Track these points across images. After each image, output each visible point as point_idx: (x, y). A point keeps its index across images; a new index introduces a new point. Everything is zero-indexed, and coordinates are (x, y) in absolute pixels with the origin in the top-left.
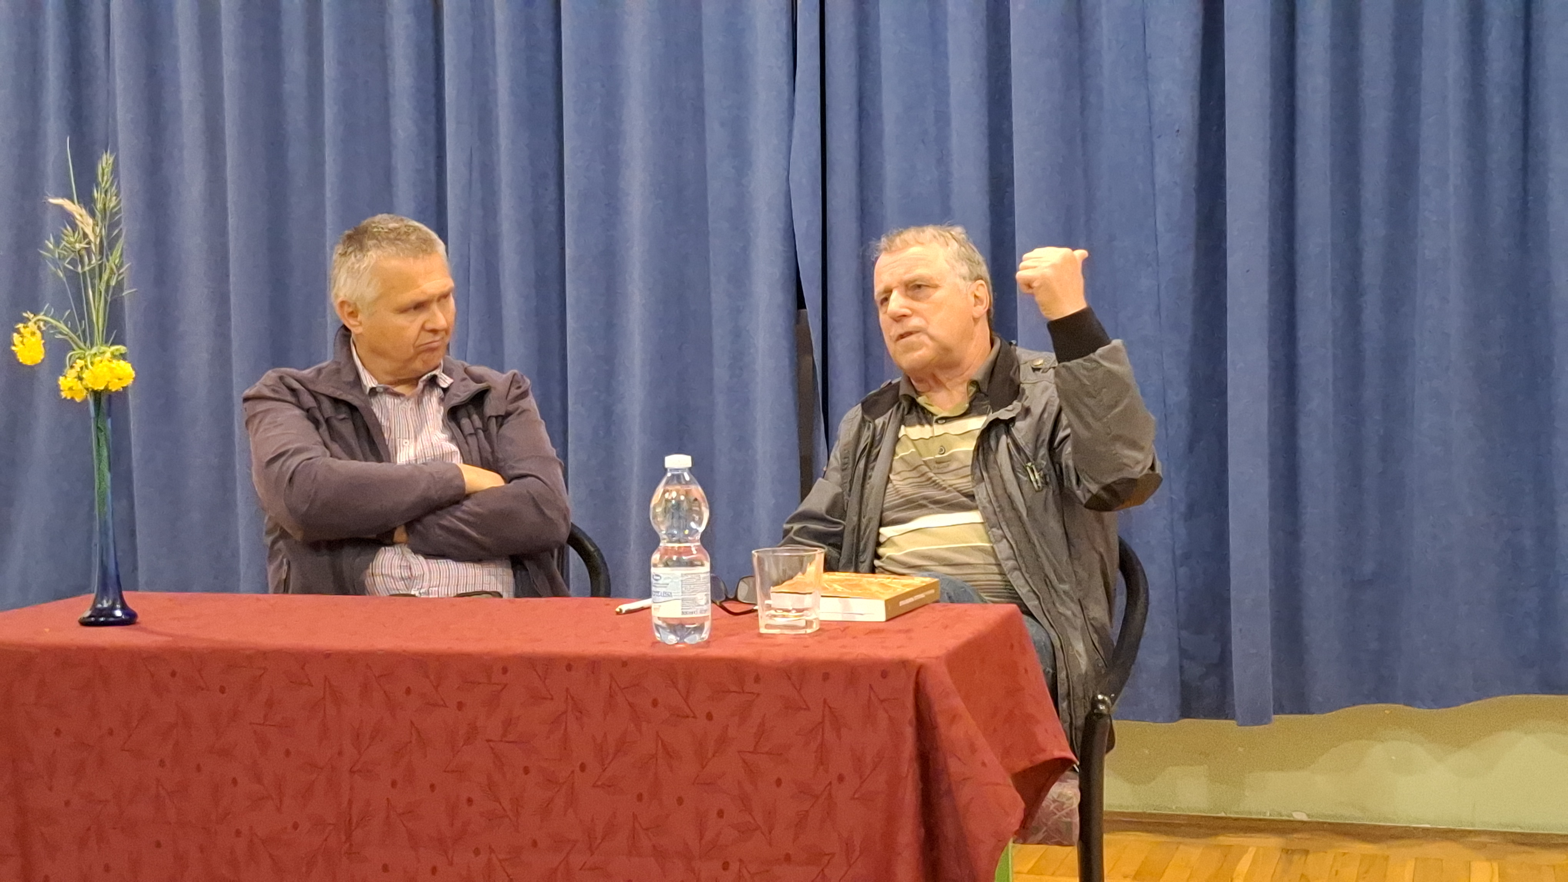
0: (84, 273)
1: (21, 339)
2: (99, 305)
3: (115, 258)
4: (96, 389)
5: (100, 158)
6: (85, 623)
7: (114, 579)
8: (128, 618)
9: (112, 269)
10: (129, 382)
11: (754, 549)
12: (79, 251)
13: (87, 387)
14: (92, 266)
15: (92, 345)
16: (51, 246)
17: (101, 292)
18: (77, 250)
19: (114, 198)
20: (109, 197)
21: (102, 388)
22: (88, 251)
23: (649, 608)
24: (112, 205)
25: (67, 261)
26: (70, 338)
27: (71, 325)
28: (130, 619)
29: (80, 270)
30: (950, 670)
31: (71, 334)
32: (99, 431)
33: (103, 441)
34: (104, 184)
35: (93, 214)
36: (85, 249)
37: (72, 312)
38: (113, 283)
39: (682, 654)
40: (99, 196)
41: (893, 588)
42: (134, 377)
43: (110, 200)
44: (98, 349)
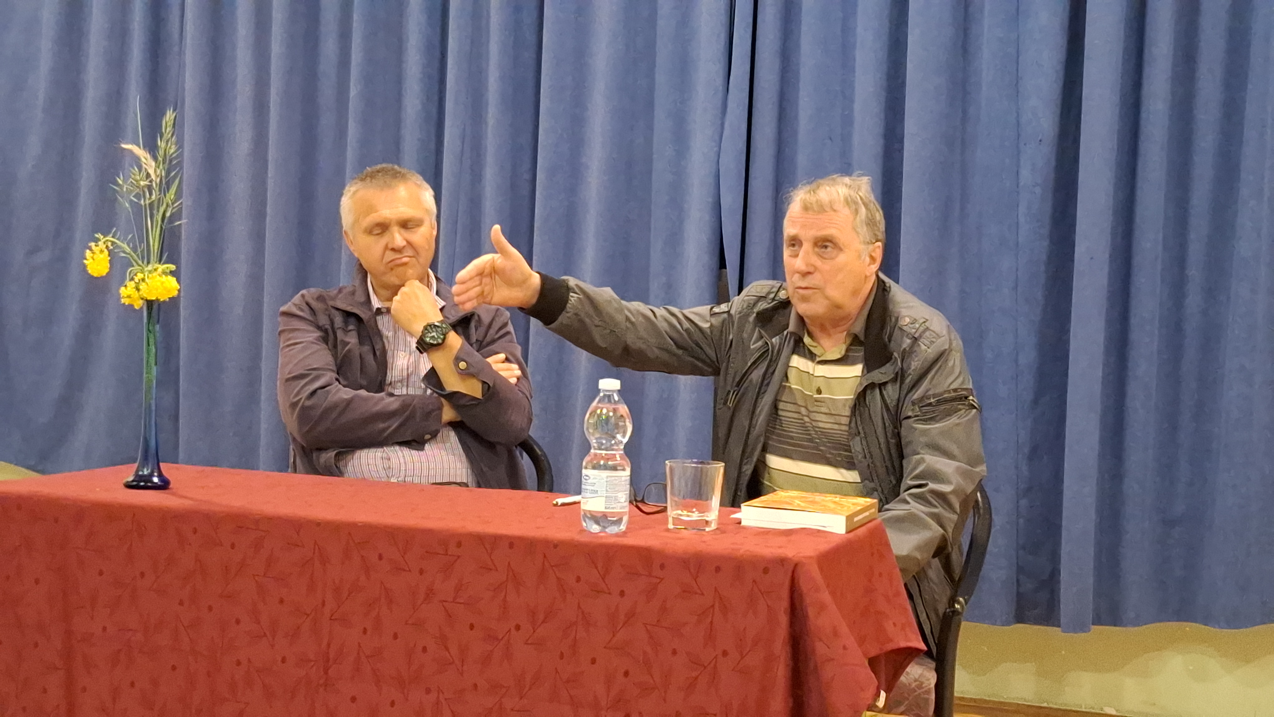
0: (145, 205)
1: (92, 255)
2: (156, 232)
3: (171, 195)
4: (148, 298)
5: (164, 114)
6: (129, 486)
7: (154, 453)
8: (163, 484)
9: (168, 203)
10: (175, 293)
11: (667, 460)
12: (143, 187)
13: (142, 296)
14: (152, 200)
15: (148, 263)
16: (121, 182)
17: (158, 221)
18: (141, 186)
19: (173, 146)
20: (169, 145)
21: (154, 298)
22: (150, 188)
23: (579, 503)
24: (172, 151)
25: (133, 194)
26: (131, 256)
27: (133, 245)
28: (164, 485)
29: (142, 202)
30: (821, 569)
31: (133, 254)
32: (149, 334)
33: (152, 341)
34: (167, 135)
35: (155, 158)
36: (148, 185)
37: (134, 236)
38: (168, 214)
39: (604, 541)
40: (161, 144)
41: (845, 506)
42: (179, 291)
43: (170, 148)
44: (153, 266)
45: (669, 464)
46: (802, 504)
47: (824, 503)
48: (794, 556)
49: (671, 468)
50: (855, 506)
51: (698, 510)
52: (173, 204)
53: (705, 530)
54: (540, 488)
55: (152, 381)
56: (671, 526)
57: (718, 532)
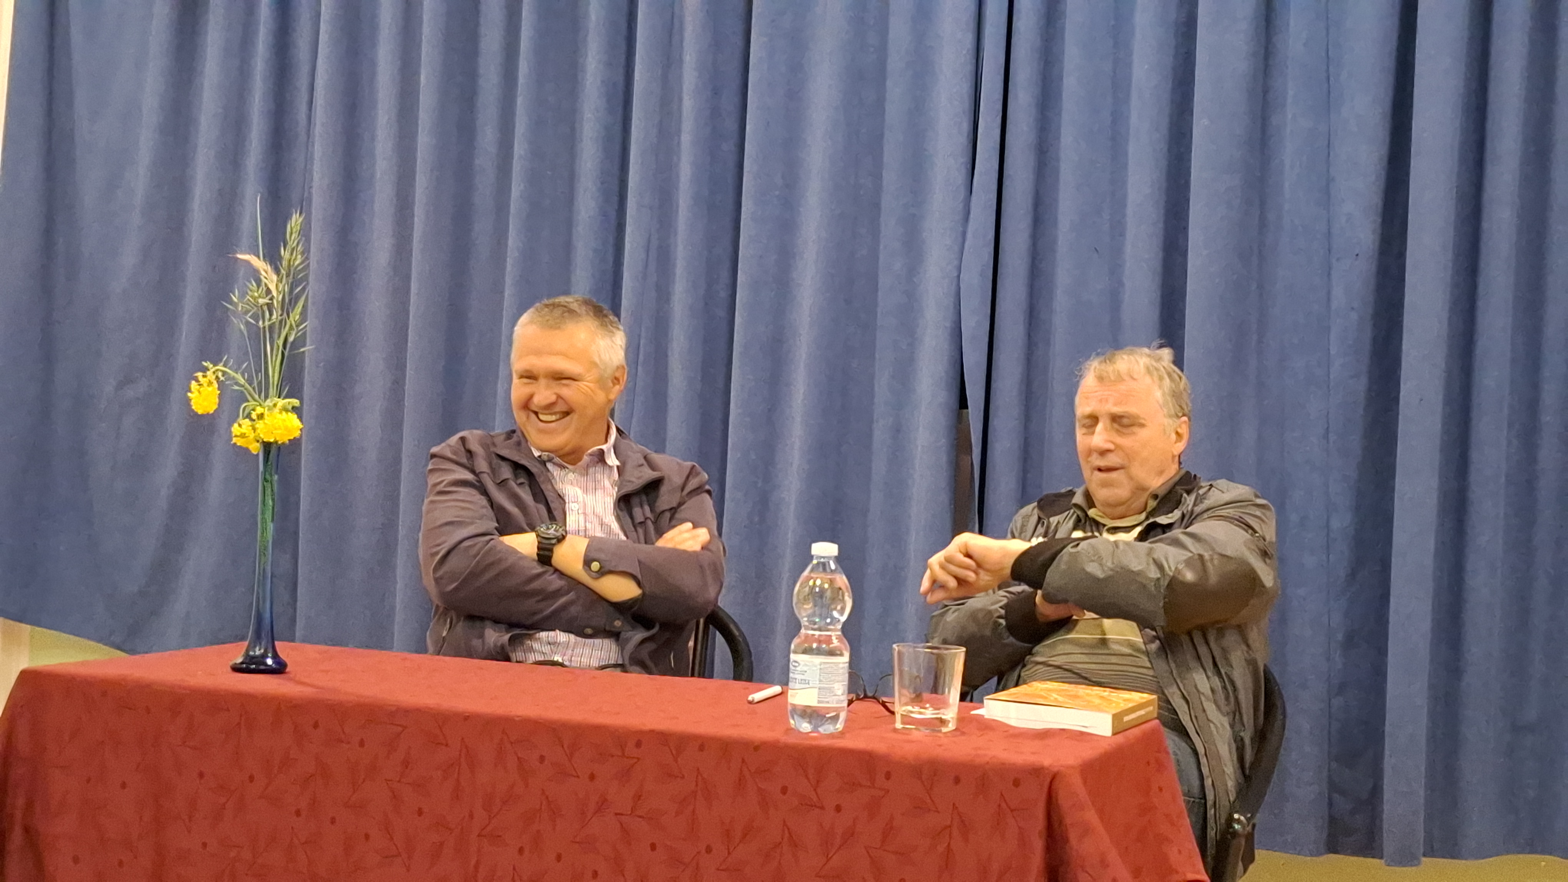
0: (264, 328)
1: (198, 387)
2: (276, 359)
3: (295, 315)
4: (265, 440)
5: (288, 217)
6: (237, 669)
7: (269, 628)
8: (278, 667)
9: (291, 325)
10: (297, 434)
11: (895, 643)
12: (261, 306)
13: (258, 439)
14: (272, 322)
15: (266, 397)
16: (235, 300)
17: (278, 346)
18: (260, 305)
19: (299, 256)
20: (294, 255)
21: (272, 440)
22: (270, 306)
23: (786, 695)
24: (297, 262)
25: (250, 314)
26: (245, 389)
27: (248, 378)
28: (280, 669)
29: (261, 323)
30: (1085, 782)
31: (247, 385)
32: (265, 483)
33: (268, 492)
34: (292, 242)
35: (277, 271)
36: (267, 304)
37: (249, 364)
38: (291, 339)
39: (814, 743)
40: (285, 254)
41: (1115, 702)
42: (301, 430)
43: (295, 259)
44: (271, 401)
45: (897, 648)
46: (1060, 699)
47: (1088, 698)
48: (1050, 766)
49: (899, 652)
50: (1126, 703)
51: (931, 706)
52: (297, 326)
53: (940, 731)
54: (737, 677)
55: (268, 541)
56: (899, 725)
57: (959, 733)
